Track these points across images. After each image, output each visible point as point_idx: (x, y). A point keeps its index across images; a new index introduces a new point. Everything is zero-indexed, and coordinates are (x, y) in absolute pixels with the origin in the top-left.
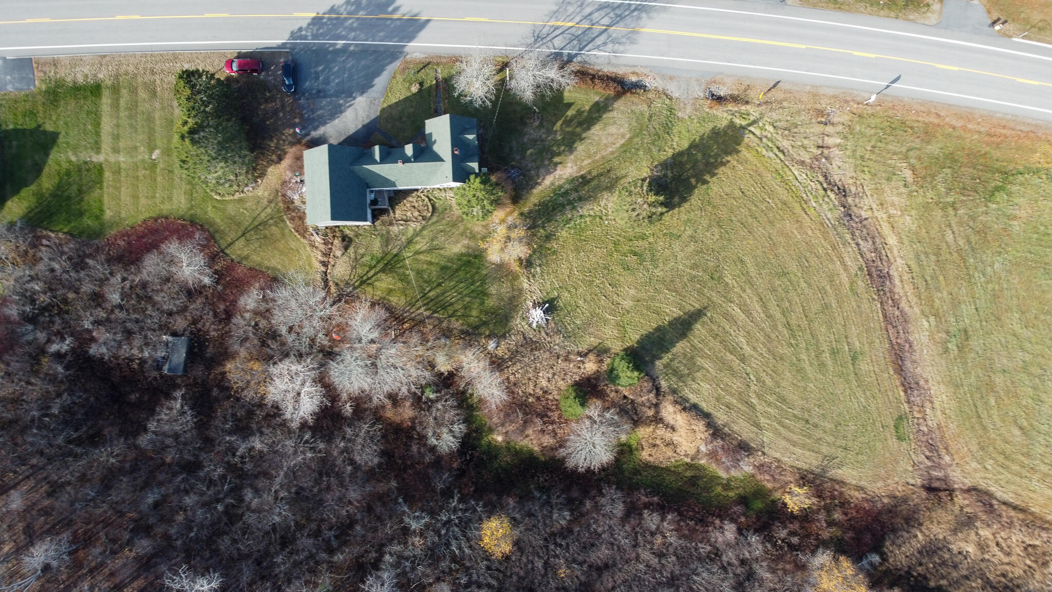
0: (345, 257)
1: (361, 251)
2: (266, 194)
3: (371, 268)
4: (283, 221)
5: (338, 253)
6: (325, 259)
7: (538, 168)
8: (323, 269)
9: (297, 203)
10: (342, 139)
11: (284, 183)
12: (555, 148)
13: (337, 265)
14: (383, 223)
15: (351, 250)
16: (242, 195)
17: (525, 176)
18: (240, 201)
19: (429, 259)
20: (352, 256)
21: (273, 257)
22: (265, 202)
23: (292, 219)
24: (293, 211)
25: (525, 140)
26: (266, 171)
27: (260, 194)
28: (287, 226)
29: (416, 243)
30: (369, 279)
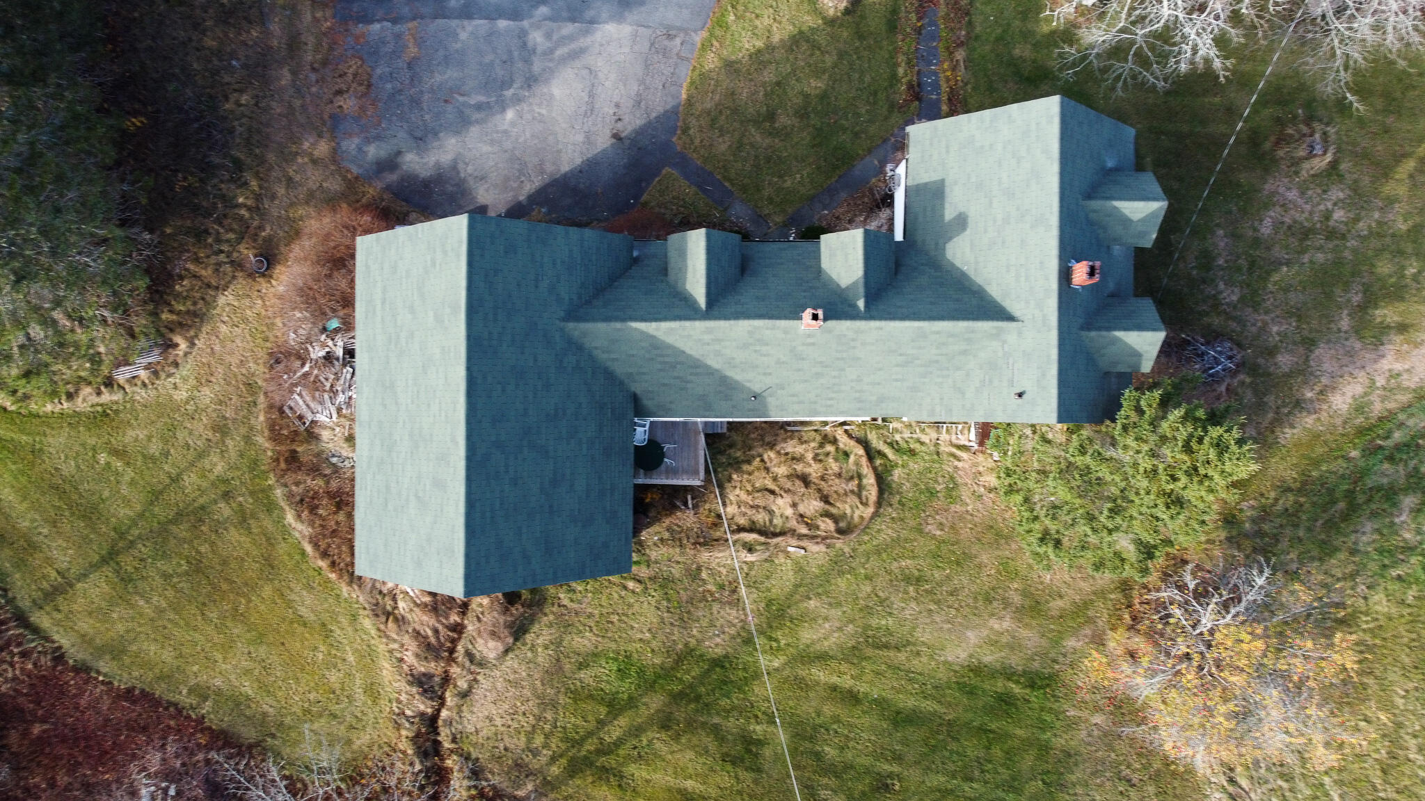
0: (510, 661)
1: (583, 642)
2: (207, 395)
3: (615, 706)
4: (271, 507)
5: (489, 648)
6: (435, 668)
7: (1310, 343)
8: (425, 707)
9: (330, 440)
10: (529, 187)
11: (281, 357)
12: (1384, 268)
13: (478, 692)
14: (676, 538)
15: (541, 634)
16: (106, 397)
17: (1254, 370)
18: (103, 417)
19: (846, 682)
20: (543, 657)
21: (228, 647)
22: (201, 429)
23: (307, 504)
24: (315, 470)
25: (1266, 229)
26: (210, 304)
27: (179, 396)
28: (286, 531)
29: (804, 618)
30: (603, 751)
